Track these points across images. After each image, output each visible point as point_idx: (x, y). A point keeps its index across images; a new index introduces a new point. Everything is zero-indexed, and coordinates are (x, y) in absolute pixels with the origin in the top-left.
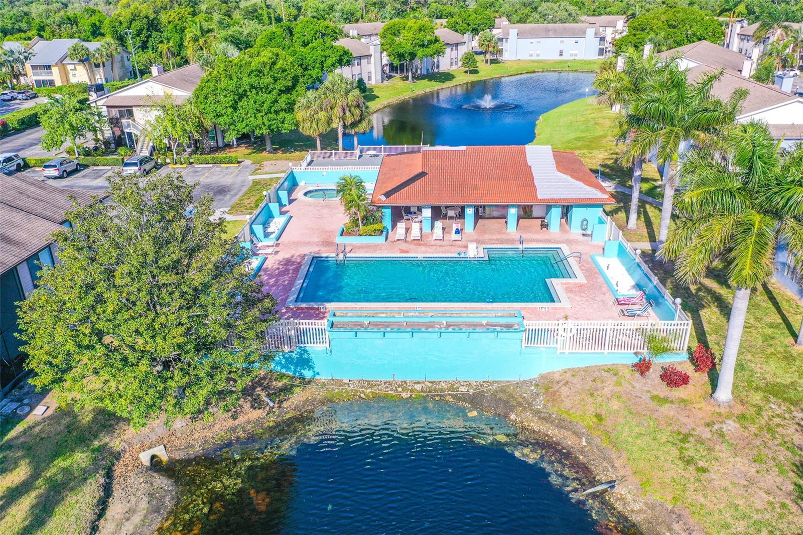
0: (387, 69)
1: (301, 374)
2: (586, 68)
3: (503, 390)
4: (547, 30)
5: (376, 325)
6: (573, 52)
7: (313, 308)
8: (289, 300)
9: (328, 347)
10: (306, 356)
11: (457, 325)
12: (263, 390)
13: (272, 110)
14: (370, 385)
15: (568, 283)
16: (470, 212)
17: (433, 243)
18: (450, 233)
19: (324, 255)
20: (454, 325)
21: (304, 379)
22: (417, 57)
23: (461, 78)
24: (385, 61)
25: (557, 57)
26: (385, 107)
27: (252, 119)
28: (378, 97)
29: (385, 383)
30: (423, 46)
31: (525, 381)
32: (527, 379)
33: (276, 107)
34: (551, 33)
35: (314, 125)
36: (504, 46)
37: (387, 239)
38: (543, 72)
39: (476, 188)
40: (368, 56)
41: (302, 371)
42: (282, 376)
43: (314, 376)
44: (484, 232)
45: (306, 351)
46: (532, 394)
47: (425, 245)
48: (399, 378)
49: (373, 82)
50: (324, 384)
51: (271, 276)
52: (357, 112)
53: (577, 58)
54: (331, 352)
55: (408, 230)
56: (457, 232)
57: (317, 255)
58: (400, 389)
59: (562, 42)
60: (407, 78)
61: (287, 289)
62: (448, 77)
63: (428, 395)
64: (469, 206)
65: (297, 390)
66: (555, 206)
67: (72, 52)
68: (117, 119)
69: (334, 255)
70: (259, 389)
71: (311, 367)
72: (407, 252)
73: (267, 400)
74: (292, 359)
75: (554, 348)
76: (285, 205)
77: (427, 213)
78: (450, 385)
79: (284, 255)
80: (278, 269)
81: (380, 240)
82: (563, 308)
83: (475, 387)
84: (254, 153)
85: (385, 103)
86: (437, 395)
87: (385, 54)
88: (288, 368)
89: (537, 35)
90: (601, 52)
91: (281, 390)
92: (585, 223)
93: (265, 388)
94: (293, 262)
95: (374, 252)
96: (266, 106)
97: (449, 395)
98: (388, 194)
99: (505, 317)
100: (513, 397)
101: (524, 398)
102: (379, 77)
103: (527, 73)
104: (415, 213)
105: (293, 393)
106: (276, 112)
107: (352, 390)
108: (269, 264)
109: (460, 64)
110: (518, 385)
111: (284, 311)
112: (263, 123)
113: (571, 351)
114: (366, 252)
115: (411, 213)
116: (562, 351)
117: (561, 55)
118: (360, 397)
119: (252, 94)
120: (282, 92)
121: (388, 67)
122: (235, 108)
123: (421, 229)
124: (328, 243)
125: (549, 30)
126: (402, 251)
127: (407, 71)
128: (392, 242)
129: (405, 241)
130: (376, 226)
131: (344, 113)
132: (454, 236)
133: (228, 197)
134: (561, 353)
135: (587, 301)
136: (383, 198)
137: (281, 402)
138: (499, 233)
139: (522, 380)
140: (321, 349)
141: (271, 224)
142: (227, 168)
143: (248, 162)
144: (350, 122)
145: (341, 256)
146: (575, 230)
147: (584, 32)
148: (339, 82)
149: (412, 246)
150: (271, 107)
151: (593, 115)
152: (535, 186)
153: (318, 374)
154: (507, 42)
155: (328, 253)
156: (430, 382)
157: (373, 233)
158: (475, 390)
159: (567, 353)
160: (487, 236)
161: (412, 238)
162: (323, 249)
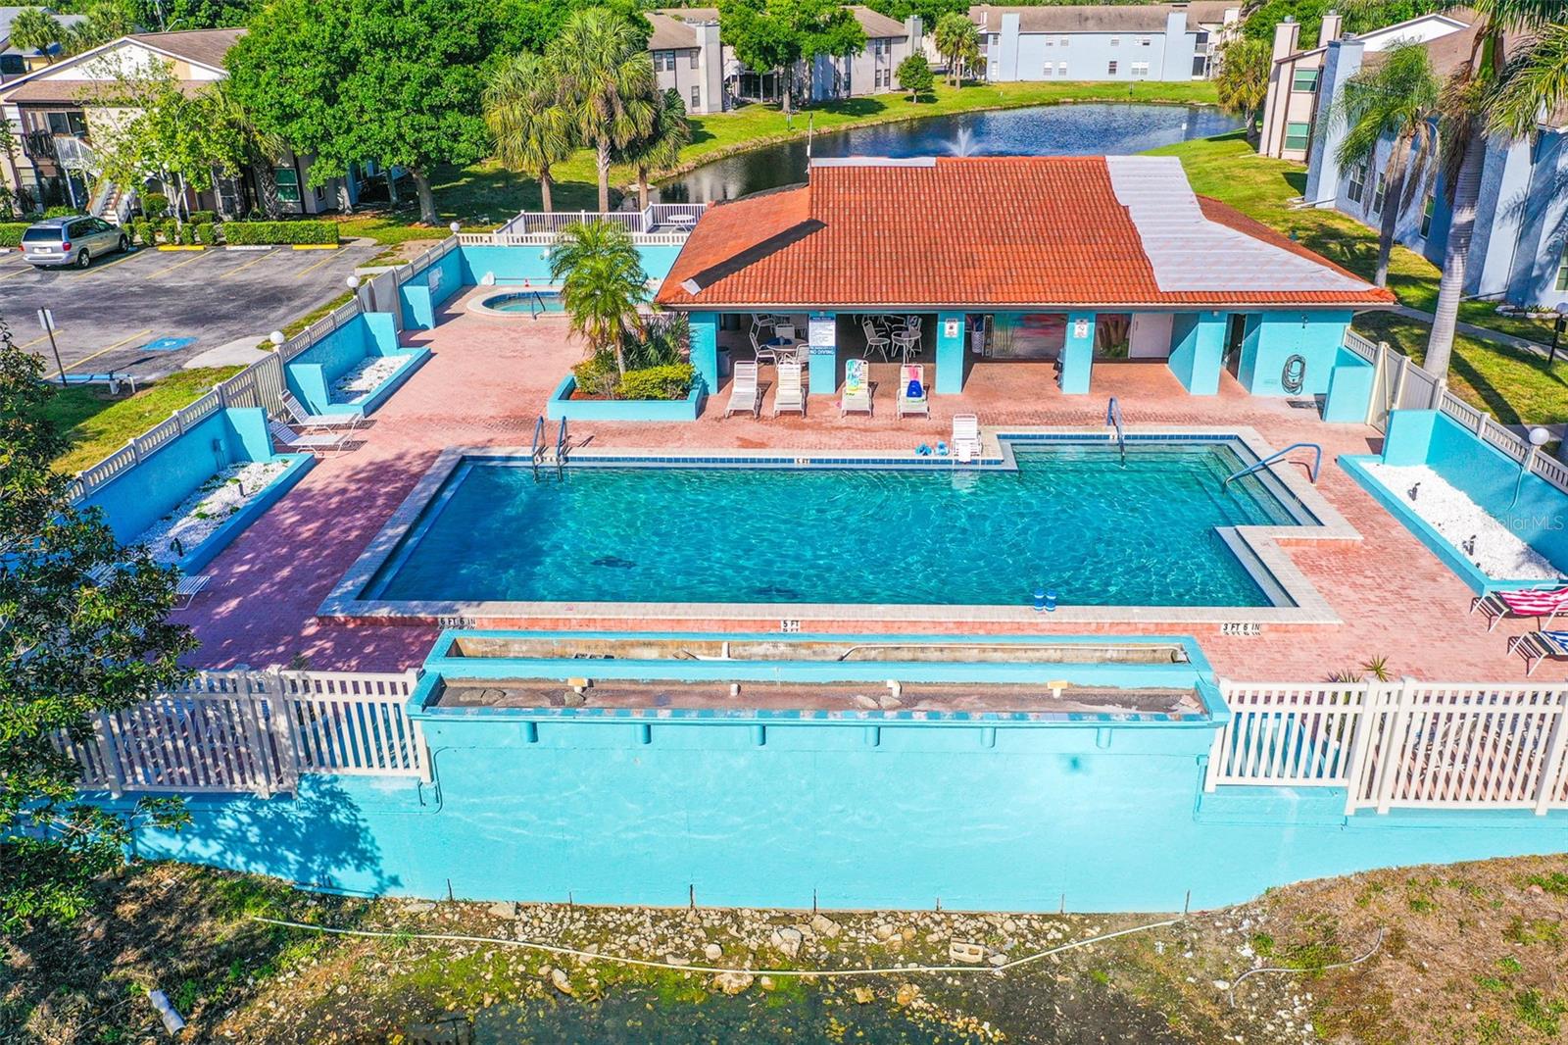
0: (735, 89)
1: (329, 883)
2: (1171, 94)
3: (1126, 961)
4: (1083, 19)
5: (617, 695)
6: (1140, 65)
7: (414, 623)
8: (338, 593)
9: (426, 779)
10: (341, 816)
11: (945, 698)
12: (146, 958)
13: (426, 103)
14: (598, 924)
15: (1298, 542)
16: (951, 331)
17: (842, 422)
18: (891, 395)
19: (497, 452)
20: (933, 698)
21: (340, 900)
22: (803, 54)
23: (898, 109)
24: (731, 70)
25: (1106, 77)
26: (727, 157)
27: (375, 126)
28: (713, 137)
29: (655, 920)
30: (814, 28)
31: (1206, 918)
32: (1215, 906)
33: (436, 97)
34: (1091, 23)
35: (534, 144)
36: (991, 52)
37: (700, 410)
38: (1075, 103)
39: (968, 262)
40: (692, 51)
41: (334, 871)
42: (248, 890)
43: (382, 888)
44: (991, 393)
45: (339, 796)
46: (1253, 986)
47: (818, 427)
48: (712, 901)
49: (703, 110)
50: (414, 925)
51: (307, 516)
52: (645, 113)
53: (1146, 78)
54: (438, 799)
55: (765, 388)
56: (915, 390)
57: (476, 453)
58: (712, 951)
59: (1115, 43)
60: (780, 106)
61: (345, 557)
62: (870, 106)
63: (823, 980)
64: (952, 313)
65: (298, 953)
66: (1208, 314)
67: (19, 29)
68: (46, 135)
69: (527, 452)
70: (131, 955)
71: (364, 859)
72: (762, 445)
73: (159, 1001)
74: (289, 826)
75: (1334, 791)
76: (425, 328)
77: (824, 334)
78: (910, 933)
79: (376, 450)
80: (344, 491)
81: (681, 412)
82: (1309, 628)
83: (1011, 943)
84: (390, 225)
85: (730, 147)
86: (863, 981)
87: (729, 51)
88: (275, 862)
89: (1063, 28)
90: (1199, 66)
91: (226, 957)
92: (1296, 367)
93: (158, 952)
94: (397, 473)
95: (659, 444)
96: (406, 94)
97: (912, 979)
98: (705, 279)
99: (1136, 663)
100: (1173, 994)
101: (1218, 998)
102: (717, 100)
103: (1041, 105)
104: (788, 342)
105: (276, 969)
106: (437, 111)
107: (522, 952)
108: (316, 481)
109: (895, 83)
110: (1181, 933)
111: (311, 631)
112: (401, 136)
113: (1399, 803)
114: (633, 445)
115: (776, 342)
116: (1364, 803)
117: (1112, 70)
118: (549, 984)
119: (374, 63)
120: (450, 59)
121: (737, 84)
122: (332, 100)
123: (805, 386)
124: (522, 421)
125: (1087, 19)
126: (746, 443)
127: (780, 93)
128: (718, 420)
129: (757, 414)
130: (667, 371)
131: (612, 115)
132: (905, 403)
133: (282, 311)
134: (1359, 812)
135: (1384, 602)
136: (692, 288)
137: (214, 1013)
138: (1039, 397)
139: (1195, 908)
140: (396, 786)
141: (366, 373)
142: (308, 252)
143: (366, 242)
144: (626, 137)
145: (551, 457)
146: (1266, 388)
147: (1164, 23)
148: (599, 34)
149: (777, 431)
150: (422, 96)
151: (1214, 163)
152: (1144, 258)
153: (395, 881)
154: (995, 42)
155: (514, 447)
156: (829, 916)
157: (657, 392)
158: (1012, 954)
159: (1383, 810)
160: (1003, 406)
161: (777, 408)
162: (500, 435)
